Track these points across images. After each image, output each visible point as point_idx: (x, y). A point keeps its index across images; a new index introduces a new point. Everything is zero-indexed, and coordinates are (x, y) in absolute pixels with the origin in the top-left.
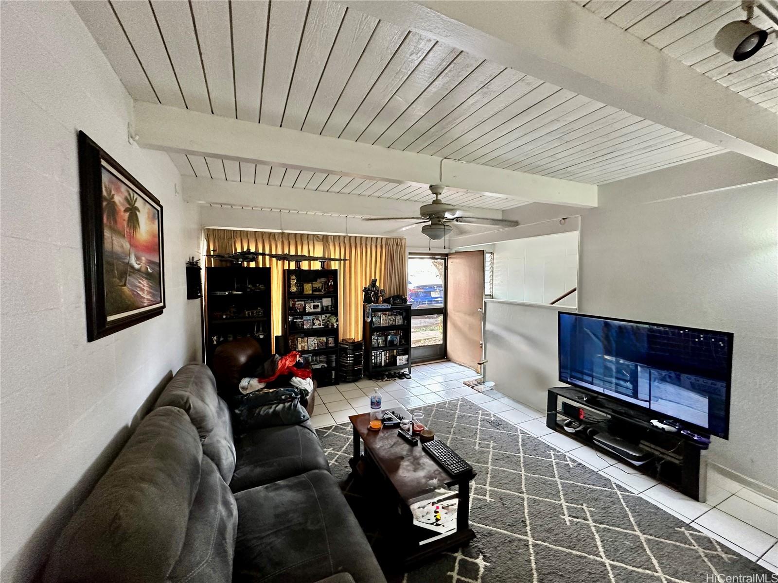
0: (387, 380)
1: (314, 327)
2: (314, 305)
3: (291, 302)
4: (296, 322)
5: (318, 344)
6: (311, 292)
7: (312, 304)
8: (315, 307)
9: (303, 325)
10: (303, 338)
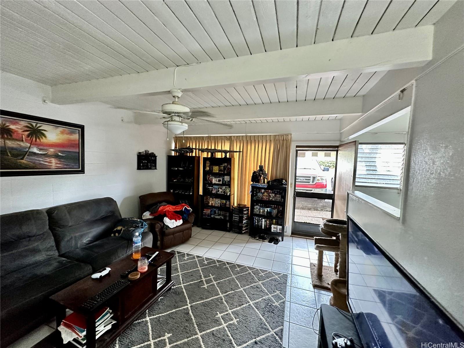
0: (258, 239)
1: (218, 193)
2: (219, 180)
3: (208, 177)
4: (209, 188)
5: (220, 203)
6: (218, 171)
7: (218, 179)
8: (219, 181)
9: (212, 190)
10: (213, 198)
